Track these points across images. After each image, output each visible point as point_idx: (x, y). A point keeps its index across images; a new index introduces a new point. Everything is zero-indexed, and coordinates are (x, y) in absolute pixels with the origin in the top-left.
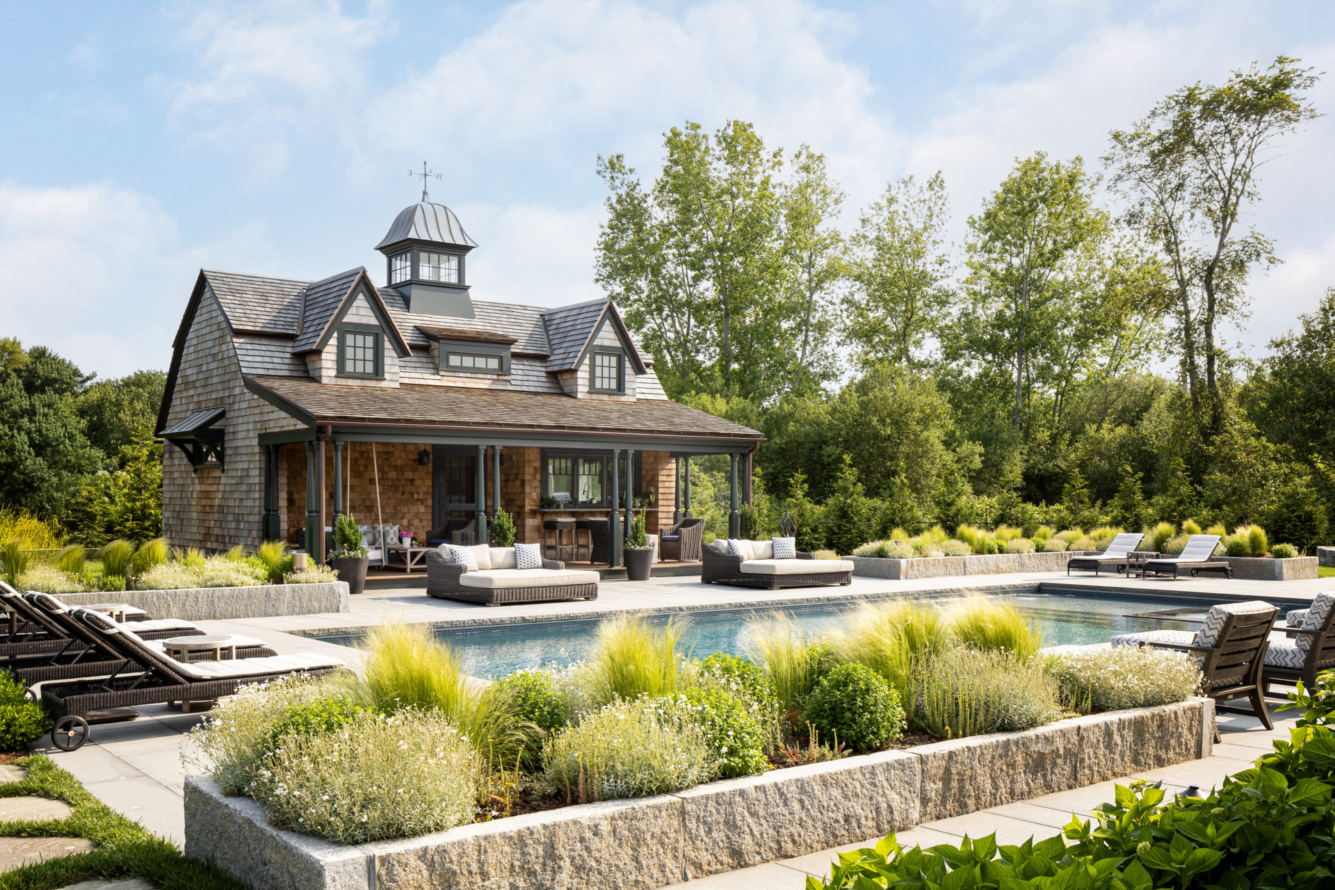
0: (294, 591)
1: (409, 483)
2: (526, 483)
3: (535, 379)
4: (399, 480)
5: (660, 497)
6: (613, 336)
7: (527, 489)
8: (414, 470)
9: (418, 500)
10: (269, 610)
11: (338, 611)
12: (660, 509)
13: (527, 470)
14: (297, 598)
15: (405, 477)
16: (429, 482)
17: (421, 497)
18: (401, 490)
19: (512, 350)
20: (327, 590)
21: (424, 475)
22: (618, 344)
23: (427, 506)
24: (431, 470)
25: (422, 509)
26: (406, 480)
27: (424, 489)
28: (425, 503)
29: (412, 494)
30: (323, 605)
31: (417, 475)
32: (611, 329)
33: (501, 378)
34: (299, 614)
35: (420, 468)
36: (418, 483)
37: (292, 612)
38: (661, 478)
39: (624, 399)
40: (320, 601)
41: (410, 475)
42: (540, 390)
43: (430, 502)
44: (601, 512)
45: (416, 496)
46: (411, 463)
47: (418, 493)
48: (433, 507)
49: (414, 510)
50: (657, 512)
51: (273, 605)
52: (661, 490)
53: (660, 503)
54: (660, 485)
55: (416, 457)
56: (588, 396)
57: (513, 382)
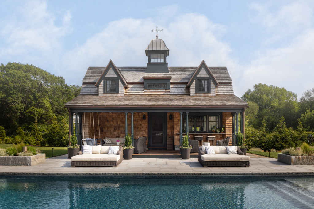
0: (13, 158)
1: (140, 125)
2: (175, 125)
3: (180, 90)
4: (136, 124)
5: (226, 129)
6: (205, 73)
7: (175, 127)
8: (141, 121)
9: (143, 130)
10: (6, 164)
11: (27, 165)
12: (226, 133)
13: (175, 120)
14: (14, 160)
15: (138, 123)
16: (147, 125)
17: (144, 129)
18: (137, 127)
19: (171, 81)
20: (24, 158)
21: (145, 123)
22: (208, 76)
23: (146, 132)
24: (147, 121)
25: (144, 133)
26: (139, 124)
27: (145, 127)
28: (145, 131)
29: (141, 128)
30: (23, 163)
31: (142, 123)
32: (204, 71)
33: (167, 91)
34: (15, 165)
35: (144, 120)
36: (143, 125)
37: (13, 165)
38: (226, 122)
39: (210, 95)
40: (21, 162)
41: (140, 122)
42: (180, 94)
43: (147, 131)
44: (200, 134)
45: (142, 129)
46: (140, 119)
47: (143, 128)
48: (148, 132)
49: (141, 133)
50: (225, 134)
51: (7, 162)
52: (227, 127)
53: (227, 131)
54: (226, 125)
55: (142, 117)
56: (195, 95)
57: (171, 92)
